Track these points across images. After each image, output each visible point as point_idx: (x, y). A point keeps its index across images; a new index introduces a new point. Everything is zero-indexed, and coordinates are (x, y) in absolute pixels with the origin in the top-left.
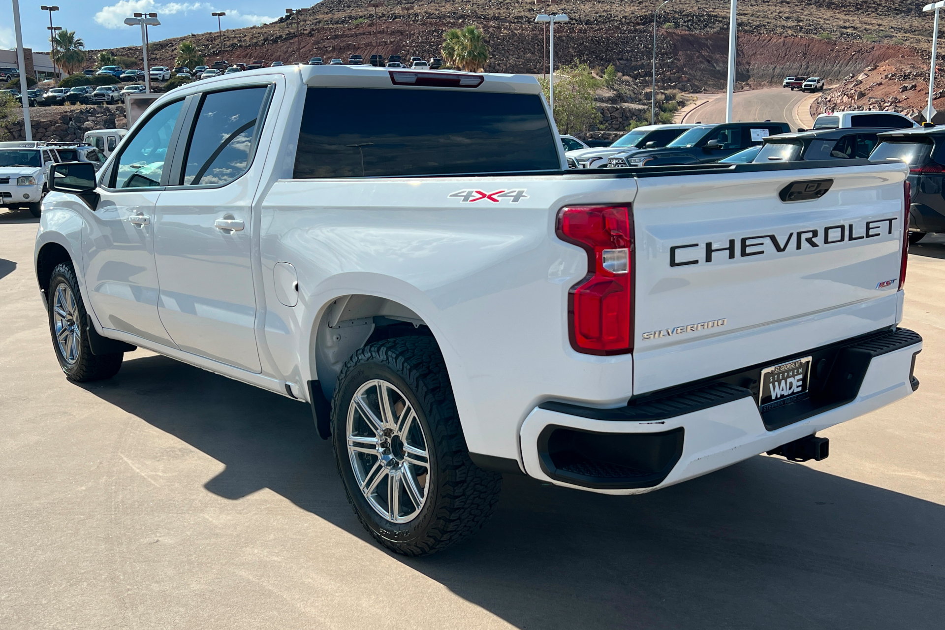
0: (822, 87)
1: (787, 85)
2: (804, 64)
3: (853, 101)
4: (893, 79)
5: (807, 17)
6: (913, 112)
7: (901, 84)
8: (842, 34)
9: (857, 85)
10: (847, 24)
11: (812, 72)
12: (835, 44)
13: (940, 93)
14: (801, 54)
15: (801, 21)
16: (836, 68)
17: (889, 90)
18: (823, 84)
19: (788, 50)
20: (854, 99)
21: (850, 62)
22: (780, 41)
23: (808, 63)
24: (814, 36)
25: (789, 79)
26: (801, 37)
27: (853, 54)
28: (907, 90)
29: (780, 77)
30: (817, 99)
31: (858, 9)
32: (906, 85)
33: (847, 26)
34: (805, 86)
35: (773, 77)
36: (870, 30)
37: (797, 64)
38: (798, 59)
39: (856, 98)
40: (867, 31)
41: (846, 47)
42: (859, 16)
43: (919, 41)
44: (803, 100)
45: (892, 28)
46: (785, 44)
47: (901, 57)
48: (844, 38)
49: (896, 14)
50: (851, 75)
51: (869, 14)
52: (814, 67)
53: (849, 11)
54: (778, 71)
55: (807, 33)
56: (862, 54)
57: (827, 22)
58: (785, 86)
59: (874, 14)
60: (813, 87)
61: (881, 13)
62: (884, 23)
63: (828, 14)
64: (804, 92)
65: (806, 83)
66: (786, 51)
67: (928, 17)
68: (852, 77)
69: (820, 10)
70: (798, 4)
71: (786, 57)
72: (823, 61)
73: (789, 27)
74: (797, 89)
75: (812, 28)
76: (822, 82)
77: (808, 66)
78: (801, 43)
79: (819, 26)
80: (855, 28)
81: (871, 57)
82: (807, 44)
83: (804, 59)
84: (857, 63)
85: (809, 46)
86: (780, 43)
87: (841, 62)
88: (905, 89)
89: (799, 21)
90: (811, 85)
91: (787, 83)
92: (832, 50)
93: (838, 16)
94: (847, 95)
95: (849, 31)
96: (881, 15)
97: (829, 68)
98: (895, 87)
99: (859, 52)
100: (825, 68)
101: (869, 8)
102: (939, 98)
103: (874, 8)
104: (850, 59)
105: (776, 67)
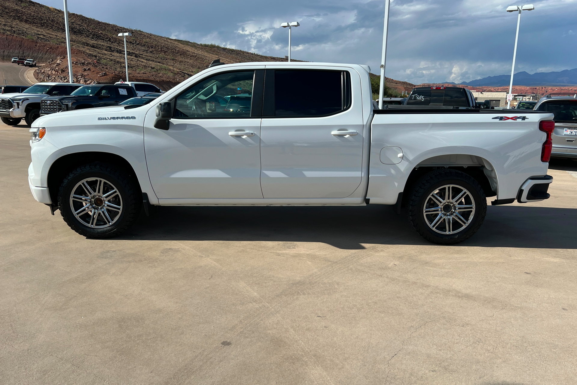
0: (35, 64)
1: (14, 62)
2: (21, 51)
3: (58, 73)
4: (77, 64)
5: (16, 26)
6: (94, 81)
7: (82, 68)
8: (38, 38)
9: (58, 66)
10: (39, 33)
11: (27, 56)
12: (37, 42)
13: (104, 73)
14: (18, 46)
15: (13, 27)
16: (40, 55)
17: (77, 70)
18: (36, 63)
19: (10, 42)
20: (59, 73)
21: (47, 53)
22: (4, 37)
23: (23, 51)
24: (23, 37)
25: (15, 59)
26: (16, 36)
27: (48, 49)
28: (86, 71)
29: (8, 57)
30: (35, 71)
31: (42, 26)
32: (85, 68)
33: (40, 34)
34: (26, 63)
35: (4, 57)
36: (52, 37)
37: (17, 51)
38: (17, 48)
39: (60, 72)
40: (51, 38)
41: (43, 45)
42: (44, 30)
43: (79, 47)
44: (27, 71)
45: (63, 38)
46: (8, 39)
47: (76, 53)
48: (40, 40)
49: (63, 31)
50: (51, 60)
51: (49, 29)
52: (27, 53)
53: (38, 26)
54: (6, 53)
55: (18, 35)
56: (53, 50)
57: (28, 30)
58: (13, 62)
59: (51, 30)
60: (31, 64)
61: (55, 30)
62: (58, 35)
63: (27, 26)
64: (26, 66)
65: (26, 62)
66: (9, 43)
67: (78, 35)
68: (52, 61)
69: (22, 23)
70: (9, 18)
71: (10, 46)
72: (32, 51)
73: (7, 30)
74: (21, 64)
75: (20, 32)
76: (35, 62)
77: (23, 53)
78: (17, 40)
79: (24, 32)
80: (44, 36)
81: (57, 52)
82: (21, 41)
83: (21, 48)
84: (51, 54)
85: (22, 42)
86: (4, 38)
87: (42, 52)
88: (85, 70)
89: (12, 28)
90: (29, 63)
91: (14, 60)
92: (36, 46)
93: (33, 28)
94: (54, 70)
95: (41, 36)
96: (55, 31)
97: (36, 54)
98: (80, 69)
99: (51, 48)
100: (33, 55)
101: (48, 26)
102: (104, 76)
103: (50, 26)
104: (47, 51)
105: (4, 51)
